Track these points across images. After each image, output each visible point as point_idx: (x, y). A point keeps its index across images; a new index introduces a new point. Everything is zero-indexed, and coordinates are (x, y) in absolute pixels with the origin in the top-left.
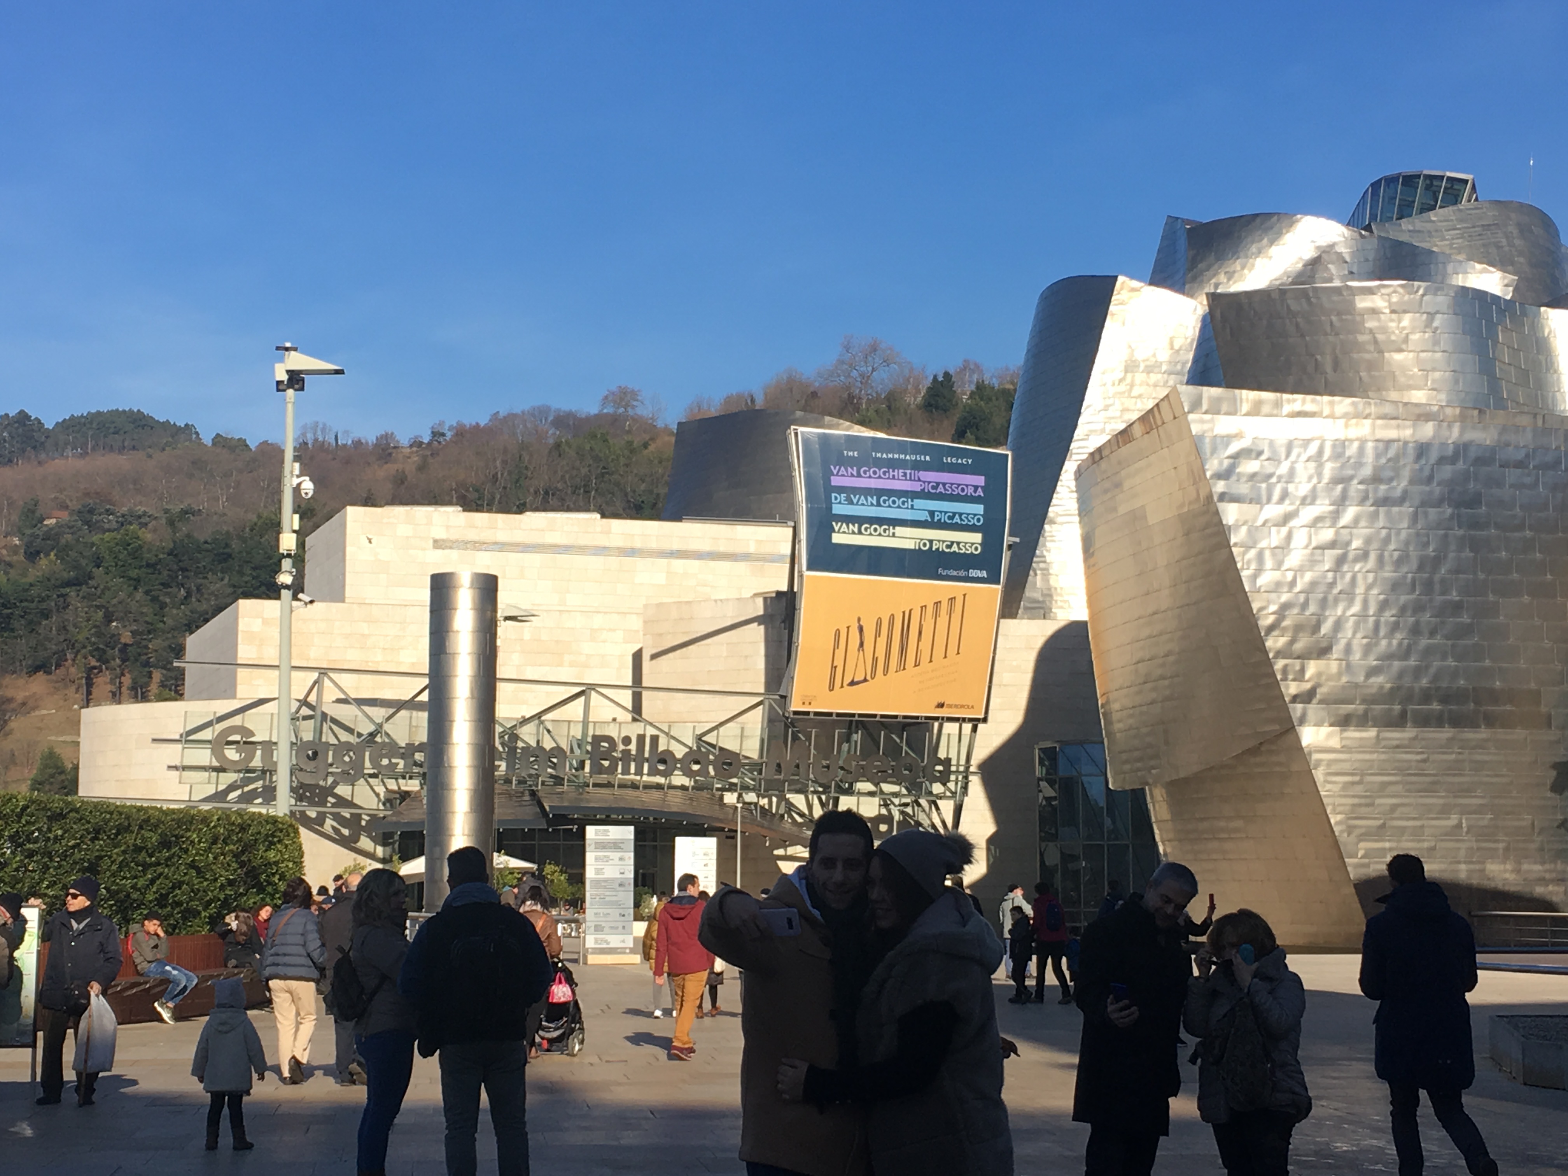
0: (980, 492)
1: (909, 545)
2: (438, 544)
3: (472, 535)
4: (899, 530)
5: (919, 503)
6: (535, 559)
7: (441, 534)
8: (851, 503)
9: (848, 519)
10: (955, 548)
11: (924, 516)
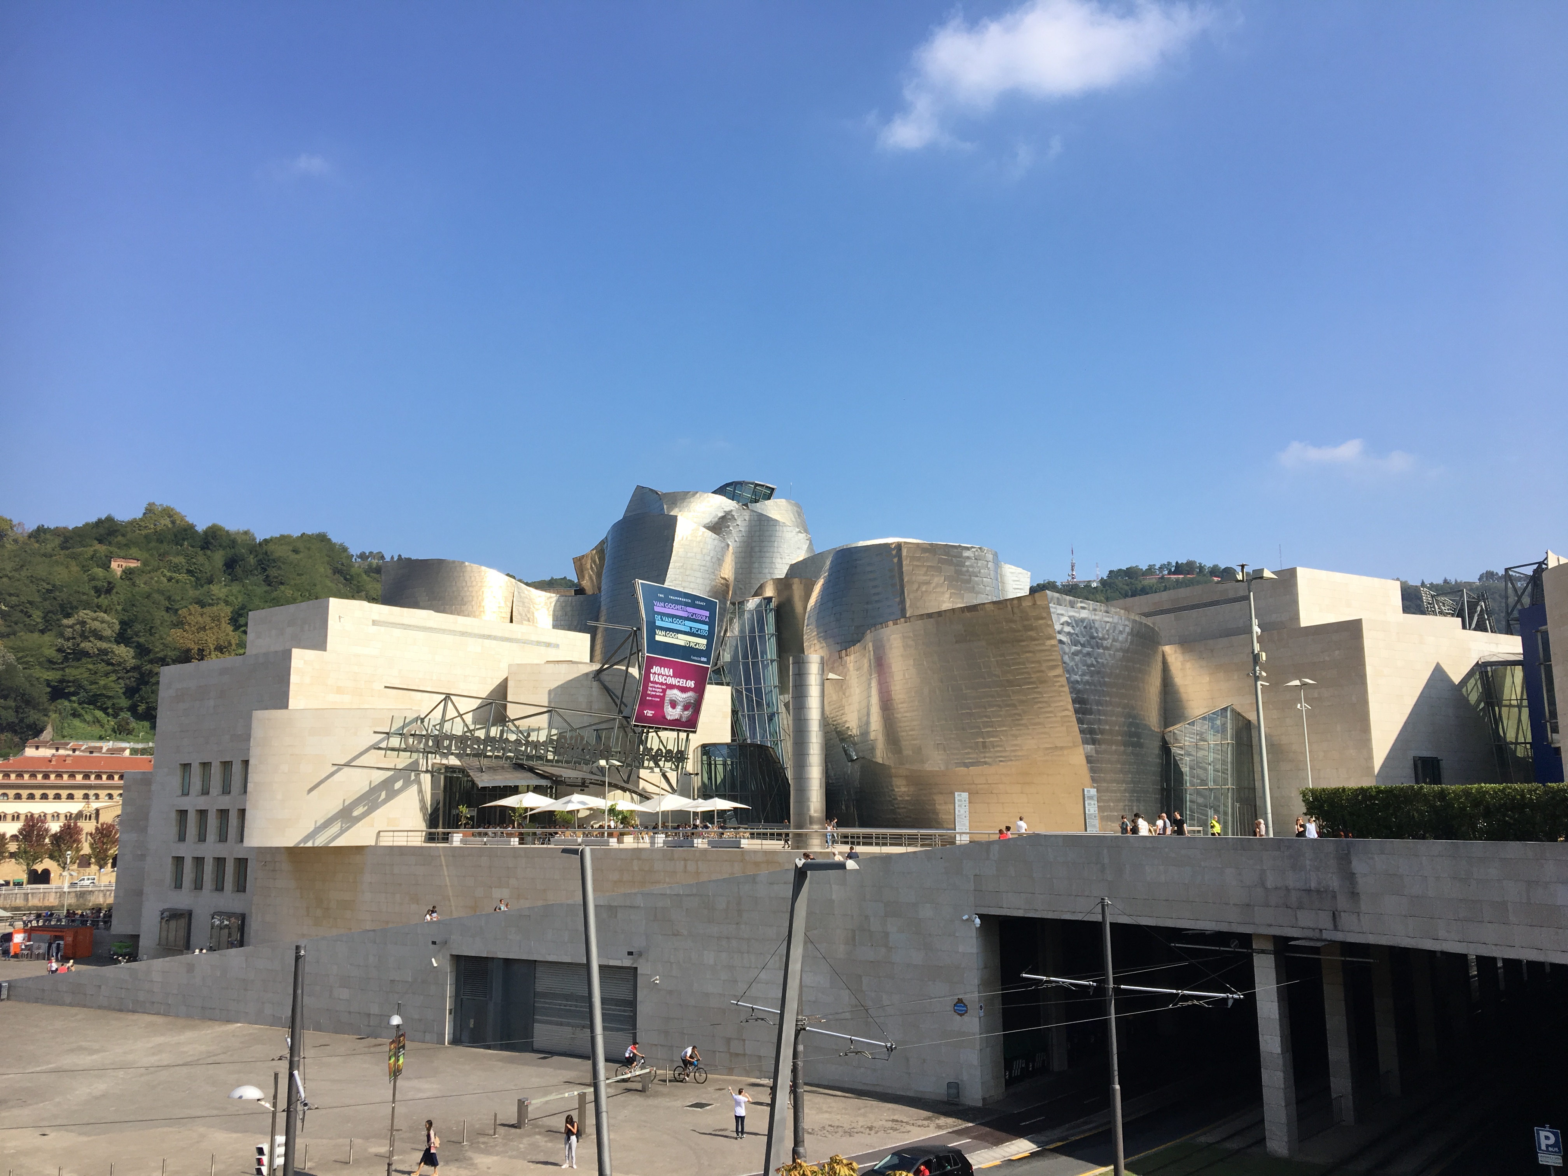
0: (707, 620)
1: (682, 643)
2: (375, 623)
3: (392, 619)
4: (680, 636)
5: (687, 623)
6: (421, 635)
7: (376, 618)
8: (662, 620)
9: (662, 628)
10: (697, 647)
11: (688, 630)
